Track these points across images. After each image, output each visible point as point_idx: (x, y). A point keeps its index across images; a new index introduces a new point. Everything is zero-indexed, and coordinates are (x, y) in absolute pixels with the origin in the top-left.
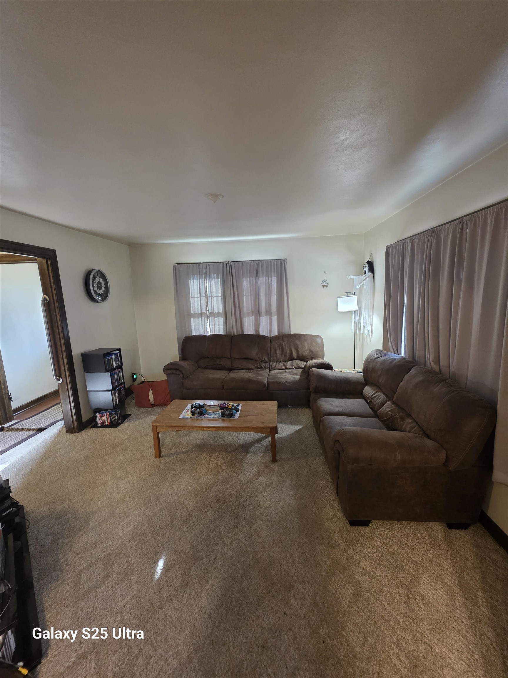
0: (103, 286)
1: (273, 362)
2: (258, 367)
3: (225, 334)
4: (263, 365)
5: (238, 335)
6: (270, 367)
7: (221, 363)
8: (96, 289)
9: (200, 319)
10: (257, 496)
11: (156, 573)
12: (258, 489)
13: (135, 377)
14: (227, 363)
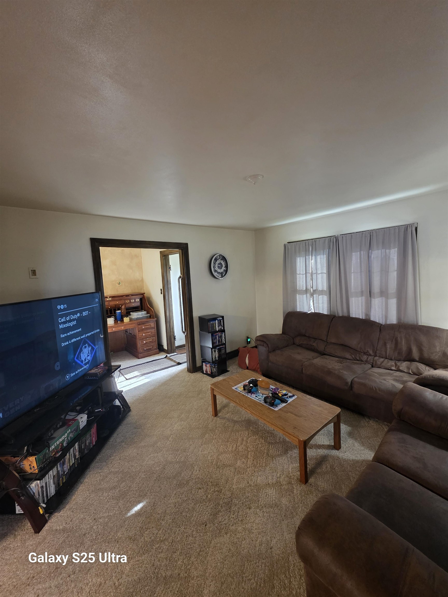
0: (223, 266)
1: (380, 357)
2: (357, 359)
3: (329, 314)
4: (365, 358)
5: (343, 317)
6: (374, 363)
7: (315, 344)
8: (217, 268)
9: (305, 296)
10: (250, 508)
11: (131, 511)
12: (259, 501)
13: (249, 340)
14: (321, 347)
